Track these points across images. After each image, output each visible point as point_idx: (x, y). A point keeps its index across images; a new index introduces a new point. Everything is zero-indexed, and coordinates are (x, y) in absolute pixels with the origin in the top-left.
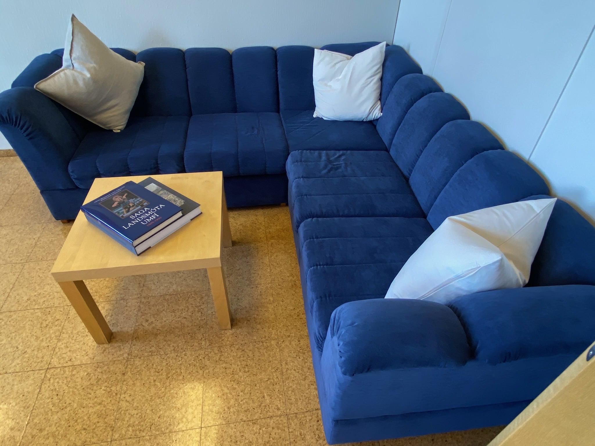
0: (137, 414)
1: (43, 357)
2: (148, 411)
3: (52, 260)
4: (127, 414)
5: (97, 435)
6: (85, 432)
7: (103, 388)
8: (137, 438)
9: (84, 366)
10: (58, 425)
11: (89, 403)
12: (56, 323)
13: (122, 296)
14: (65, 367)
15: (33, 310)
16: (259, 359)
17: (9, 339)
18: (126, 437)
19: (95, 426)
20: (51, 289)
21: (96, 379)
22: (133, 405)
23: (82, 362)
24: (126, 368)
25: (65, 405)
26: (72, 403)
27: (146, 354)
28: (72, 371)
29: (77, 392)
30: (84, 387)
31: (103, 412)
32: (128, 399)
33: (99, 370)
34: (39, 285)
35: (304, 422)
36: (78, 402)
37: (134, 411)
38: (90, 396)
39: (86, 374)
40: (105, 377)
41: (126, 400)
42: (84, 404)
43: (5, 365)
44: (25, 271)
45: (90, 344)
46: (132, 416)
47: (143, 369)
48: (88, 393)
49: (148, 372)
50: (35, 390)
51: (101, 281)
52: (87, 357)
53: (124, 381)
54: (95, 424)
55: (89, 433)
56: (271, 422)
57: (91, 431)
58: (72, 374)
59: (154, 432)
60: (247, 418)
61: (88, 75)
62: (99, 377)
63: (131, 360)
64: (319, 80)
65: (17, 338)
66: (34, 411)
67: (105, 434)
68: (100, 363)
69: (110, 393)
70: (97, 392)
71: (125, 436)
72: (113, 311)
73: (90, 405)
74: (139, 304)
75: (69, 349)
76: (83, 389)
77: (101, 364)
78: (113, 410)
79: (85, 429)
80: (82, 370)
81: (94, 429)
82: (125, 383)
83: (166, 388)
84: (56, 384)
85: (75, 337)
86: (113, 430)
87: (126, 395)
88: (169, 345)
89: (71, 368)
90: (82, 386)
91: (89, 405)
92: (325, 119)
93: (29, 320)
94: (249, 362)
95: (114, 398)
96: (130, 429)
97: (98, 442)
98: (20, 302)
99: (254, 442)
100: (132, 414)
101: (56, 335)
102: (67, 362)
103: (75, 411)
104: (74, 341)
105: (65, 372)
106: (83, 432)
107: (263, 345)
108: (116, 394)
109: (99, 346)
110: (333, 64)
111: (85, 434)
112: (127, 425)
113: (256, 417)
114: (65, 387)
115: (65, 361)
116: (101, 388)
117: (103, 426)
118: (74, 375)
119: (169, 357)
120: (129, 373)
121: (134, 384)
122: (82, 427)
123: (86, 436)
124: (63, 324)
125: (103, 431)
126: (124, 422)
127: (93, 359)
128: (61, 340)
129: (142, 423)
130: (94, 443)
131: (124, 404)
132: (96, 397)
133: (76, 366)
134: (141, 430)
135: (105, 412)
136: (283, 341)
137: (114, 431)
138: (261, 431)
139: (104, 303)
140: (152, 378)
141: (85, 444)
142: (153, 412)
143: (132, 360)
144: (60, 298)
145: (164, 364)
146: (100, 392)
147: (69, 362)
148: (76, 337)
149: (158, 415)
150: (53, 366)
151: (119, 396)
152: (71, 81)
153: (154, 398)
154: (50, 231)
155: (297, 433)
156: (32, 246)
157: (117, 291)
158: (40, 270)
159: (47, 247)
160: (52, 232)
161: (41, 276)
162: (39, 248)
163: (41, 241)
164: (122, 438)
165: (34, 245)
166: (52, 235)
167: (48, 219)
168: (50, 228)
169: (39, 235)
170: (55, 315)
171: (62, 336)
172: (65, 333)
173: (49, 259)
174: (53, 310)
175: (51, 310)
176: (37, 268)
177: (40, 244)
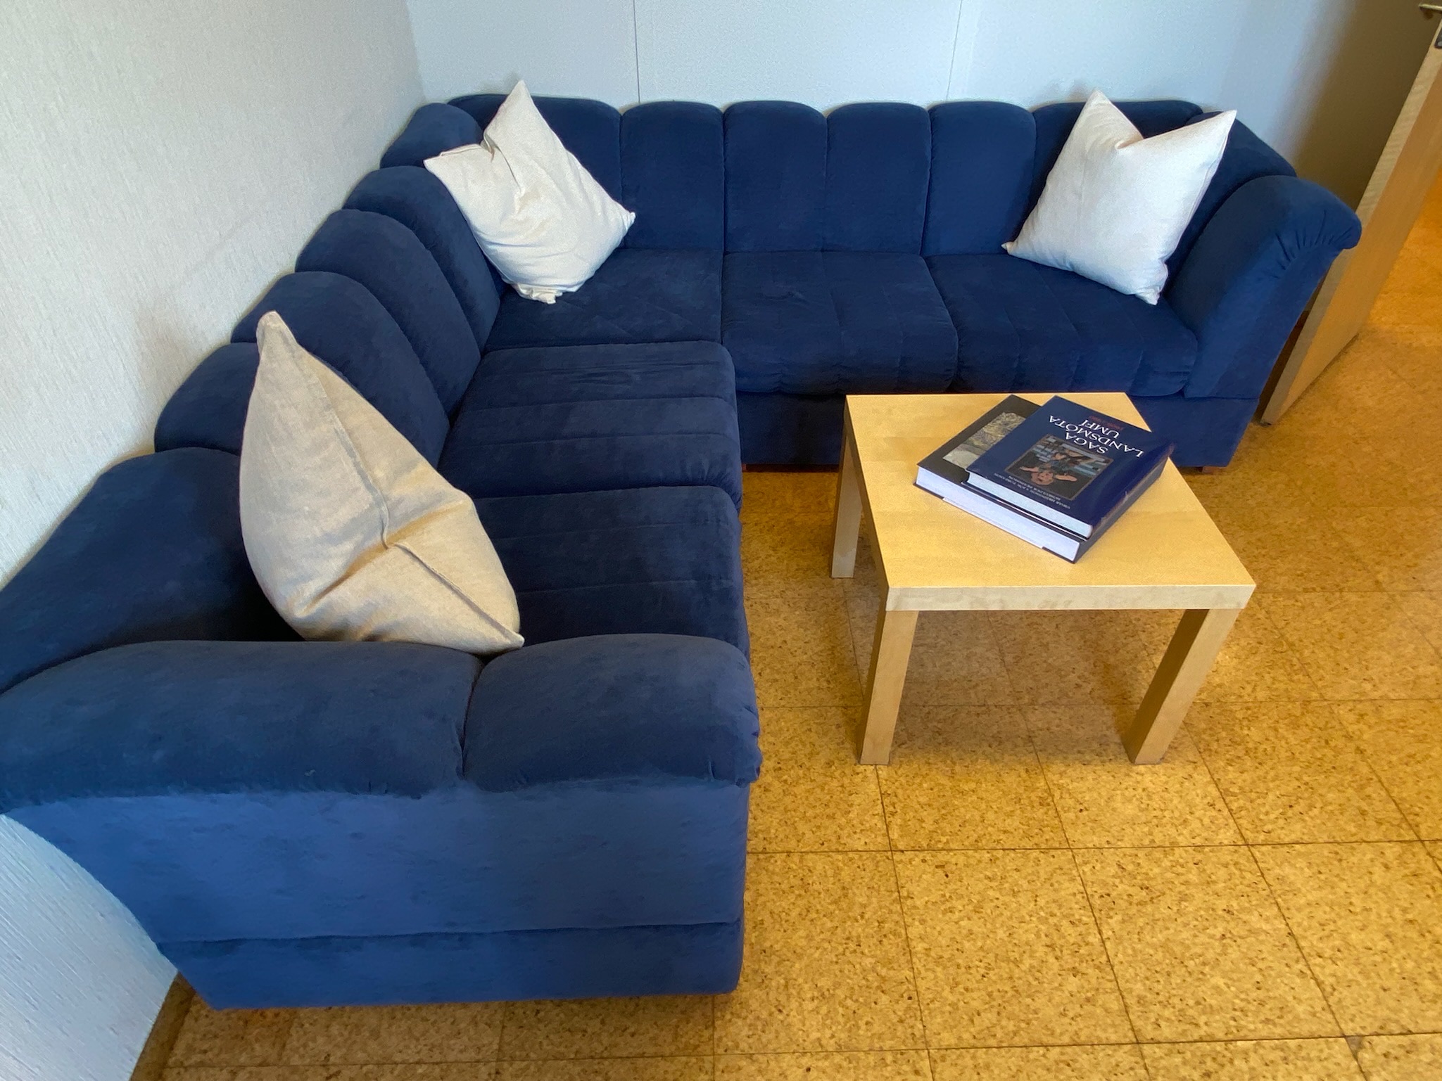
0: (1269, 673)
1: (1226, 866)
3: (911, 961)
4: (1274, 686)
5: (1327, 722)
6: (1331, 741)
7: (1246, 732)
8: (1304, 668)
9: (1216, 777)
10: (1340, 788)
11: (1282, 747)
12: (1130, 867)
13: (1019, 742)
14: (1230, 810)
15: (1108, 944)
17: (1207, 970)
18: (1310, 682)
19: (1315, 729)
20: (1027, 918)
21: (1233, 746)
22: (1257, 681)
23: (1208, 782)
25: (1303, 787)
26: (1293, 775)
28: (1234, 795)
29: (1272, 773)
30: (1257, 764)
32: (1249, 689)
33: (1216, 747)
34: (1017, 963)
36: (1287, 766)
37: (1265, 678)
38: (1269, 749)
39: (1230, 768)
40: (1224, 734)
41: (1253, 692)
42: (1287, 754)
43: (1275, 946)
44: (966, 1036)
45: (1164, 778)
46: (1274, 678)
48: (1266, 754)
50: (1300, 854)
51: (982, 799)
52: (1195, 775)
53: (1219, 701)
54: (1312, 730)
55: (1330, 734)
57: (1325, 732)
58: (1240, 793)
59: (1285, 648)
62: (1227, 742)
65: (1198, 950)
66: (1339, 839)
67: (1320, 712)
68: (1198, 748)
69: (1250, 718)
70: (1257, 739)
72: (1066, 753)
73: (1285, 746)
74: (1036, 707)
75: (1189, 817)
76: (1260, 764)
78: (1277, 707)
79: (1327, 742)
80: (1227, 777)
81: (1320, 729)
84: (1272, 816)
85: (1155, 813)
86: (1308, 702)
87: (1244, 693)
88: (1125, 645)
89: (1228, 799)
90: (1257, 768)
93: (1140, 940)
95: (1256, 710)
96: (1295, 678)
97: (1336, 718)
98: (1089, 995)
100: (1271, 679)
101: (1162, 856)
102: (1220, 810)
103: (1305, 767)
104: (1166, 813)
105: (1241, 809)
106: (1332, 744)
108: (1248, 709)
111: (1334, 740)
112: (1292, 683)
114: (1271, 797)
116: (1248, 735)
117: (1310, 718)
118: (1241, 788)
122: (1325, 747)
123: (1336, 738)
124: (1128, 851)
125: (1316, 715)
126: (1290, 688)
127: (1195, 763)
128: (1172, 840)
129: (1280, 664)
130: (1341, 723)
131: (1262, 694)
132: (1267, 739)
133: (1222, 791)
134: (1291, 664)
135: (1286, 718)
137: (1309, 699)
139: (1050, 775)
141: (1348, 736)
144: (1052, 885)
146: (1255, 734)
147: (1217, 807)
148: (1155, 809)
150: (1239, 837)
151: (1250, 704)
154: (766, 1024)
155: (1216, 500)
156: (845, 1064)
157: (1006, 756)
158: (957, 984)
159: (849, 1002)
160: (771, 1014)
161: (982, 971)
162: (854, 1030)
163: (819, 1040)
164: (1314, 686)
165: (838, 1058)
166: (785, 1012)
167: (694, 1060)
168: (745, 1032)
169: (787, 1060)
170: (1110, 881)
171: (1162, 841)
172: (1151, 837)
173: (909, 974)
174: (1094, 889)
175: (1096, 896)
176: (951, 998)
177: (833, 1036)
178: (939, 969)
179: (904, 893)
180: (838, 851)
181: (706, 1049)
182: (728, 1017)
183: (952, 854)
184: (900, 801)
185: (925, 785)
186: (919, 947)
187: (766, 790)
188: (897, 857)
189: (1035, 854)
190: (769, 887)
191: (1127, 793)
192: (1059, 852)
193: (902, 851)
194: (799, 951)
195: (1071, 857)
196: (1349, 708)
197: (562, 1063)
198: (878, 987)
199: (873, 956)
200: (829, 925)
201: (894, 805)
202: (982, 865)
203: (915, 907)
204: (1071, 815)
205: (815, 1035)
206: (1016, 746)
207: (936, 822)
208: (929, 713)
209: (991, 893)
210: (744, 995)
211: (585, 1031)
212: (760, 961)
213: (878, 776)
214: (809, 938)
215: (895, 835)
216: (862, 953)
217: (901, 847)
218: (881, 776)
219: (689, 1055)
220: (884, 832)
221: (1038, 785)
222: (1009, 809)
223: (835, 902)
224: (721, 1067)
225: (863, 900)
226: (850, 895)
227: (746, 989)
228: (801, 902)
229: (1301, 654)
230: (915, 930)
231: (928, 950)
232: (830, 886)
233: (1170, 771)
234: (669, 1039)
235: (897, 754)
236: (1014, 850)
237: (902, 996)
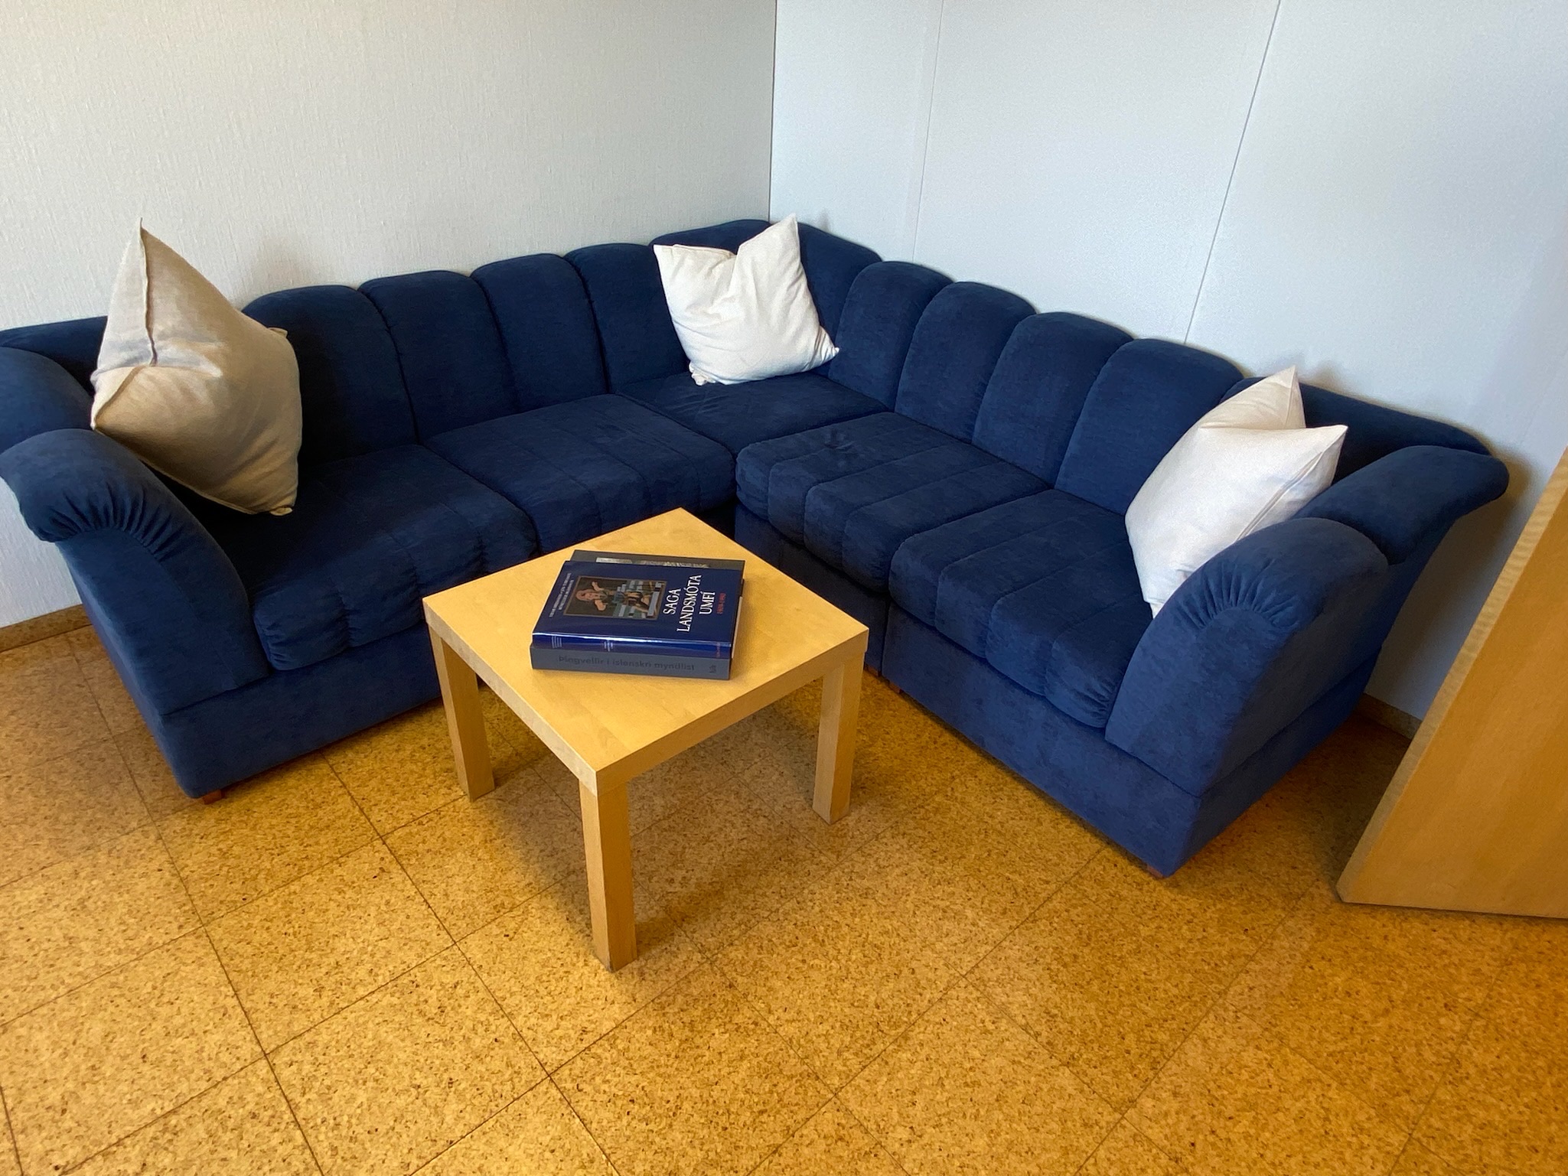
0: (833, 1027)
1: (509, 1065)
2: (846, 1010)
3: (278, 887)
4: (814, 1038)
5: (797, 1104)
6: (769, 1116)
7: (716, 1031)
8: (875, 1060)
9: (629, 1024)
10: (697, 1143)
11: (720, 1070)
12: (460, 991)
13: (561, 868)
14: (588, 1048)
15: (362, 1002)
16: (944, 833)
17: (370, 1084)
18: (854, 1071)
19: (775, 1095)
21: (685, 1026)
22: (808, 1020)
23: (615, 1020)
24: (724, 974)
25: (671, 1105)
26: (682, 1091)
27: (736, 932)
28: (613, 1045)
29: (670, 1071)
30: (673, 1054)
31: (764, 1065)
32: (787, 1016)
33: (671, 1011)
34: (310, 949)
35: (1099, 877)
36: (693, 1082)
37: (820, 1026)
38: (706, 1059)
39: (649, 1032)
40: (698, 1013)
41: (787, 1021)
42: (711, 1078)
43: (430, 1134)
44: (225, 943)
45: (594, 982)
46: (827, 1035)
47: (760, 956)
48: (695, 1059)
49: (775, 956)
50: (568, 1128)
51: (474, 868)
52: (617, 1005)
53: (745, 996)
54: (771, 1092)
55: (778, 1112)
56: (1055, 904)
57: (778, 1106)
58: (619, 1050)
59: (893, 1032)
60: (1017, 921)
61: (216, 372)
62: (687, 1019)
63: (717, 958)
64: (689, 307)
65: (390, 1070)
66: (613, 1158)
67: (810, 1094)
68: (658, 997)
69: (742, 1030)
70: (713, 1043)
71: (850, 1071)
72: (573, 902)
73: (724, 1072)
75: (554, 1017)
76: (677, 1057)
77: (664, 998)
78: (782, 1050)
79: (761, 1112)
80: (633, 1033)
81: (780, 1100)
82: (750, 998)
83: (837, 960)
84: (605, 1087)
85: (542, 989)
86: (818, 1078)
87: (778, 1014)
88: (764, 895)
89: (603, 1042)
90: (668, 1055)
91: (722, 1073)
92: (726, 383)
93: (378, 1024)
94: (935, 845)
95: (759, 1032)
96: (846, 1054)
97: (812, 1112)
98: (300, 1006)
99: (1062, 945)
100: (825, 1032)
101: (489, 1011)
102: (582, 1040)
103: (704, 1100)
104: (548, 998)
105: (599, 1059)
106: (764, 1118)
107: (927, 810)
108: (756, 1024)
109: (621, 974)
110: (706, 269)
111: (772, 1118)
112: (835, 1054)
113: (1027, 911)
114: (633, 1079)
115: (573, 1042)
116: (714, 1034)
117: (790, 1086)
118: (628, 1049)
119: (786, 914)
120: (740, 979)
121: (770, 989)
122: (752, 1112)
123: (778, 1120)
124: (479, 984)
125: (801, 1090)
126: (826, 1054)
127: (635, 1001)
128: (516, 1013)
129: (858, 1034)
130: (808, 1119)
131: (791, 1030)
132: (720, 1053)
133: (611, 1034)
134: (868, 1045)
135: (770, 1062)
136: (952, 789)
137: (821, 1077)
138: (1055, 925)
139: (536, 900)
140: (793, 960)
141: (791, 1132)
142: (858, 1007)
143: (720, 956)
145: (791, 927)
146: (719, 1041)
147: (585, 1036)
148: (546, 988)
149: (872, 1005)
150: (556, 1065)
151: (764, 1025)
152: (177, 395)
153: (833, 986)
154: (188, 836)
155: (1106, 897)
156: (173, 886)
157: (536, 865)
158: (271, 921)
159: (225, 869)
160: (197, 835)
161: (291, 931)
162: (203, 880)
163: (187, 866)
164: (849, 1077)
165: (175, 881)
166: (204, 840)
167: (146, 814)
168: (178, 829)
169: (164, 857)
170: (435, 981)
171: (508, 1006)
172: (508, 995)
173: (267, 889)
174: (418, 974)
175: (412, 978)
176: (256, 922)
177: (192, 872)
178: (279, 905)
179: (342, 860)
180: (361, 810)
181: (156, 816)
182: (186, 816)
183: (400, 872)
184: (436, 823)
185: (465, 830)
186: (295, 887)
187: (397, 751)
188: (378, 843)
189: (434, 922)
190: (307, 790)
191: (553, 960)
192: (447, 936)
193: (384, 843)
194: (258, 827)
195: (446, 946)
196: (843, 1122)
197: (122, 762)
198: (246, 879)
199: (273, 866)
200: (289, 832)
201: (431, 820)
202: (399, 893)
203: (332, 872)
204: (496, 931)
205: (189, 862)
206: (555, 867)
207: (428, 851)
208: (551, 801)
209: (373, 911)
210: (208, 816)
211: (148, 760)
212: (239, 811)
213: (454, 800)
214: (272, 827)
215: (399, 833)
216: (273, 859)
217: (388, 842)
218: (456, 802)
219: (148, 811)
220: (398, 826)
221: (517, 897)
222: (475, 888)
223: (312, 827)
224: (146, 828)
225: (322, 840)
226: (323, 832)
227: (211, 816)
228: (301, 810)
229: (896, 1051)
230: (310, 880)
231: (295, 893)
232: (326, 819)
233: (608, 985)
234: (158, 797)
235: (488, 802)
236: (429, 907)
237: (244, 894)
